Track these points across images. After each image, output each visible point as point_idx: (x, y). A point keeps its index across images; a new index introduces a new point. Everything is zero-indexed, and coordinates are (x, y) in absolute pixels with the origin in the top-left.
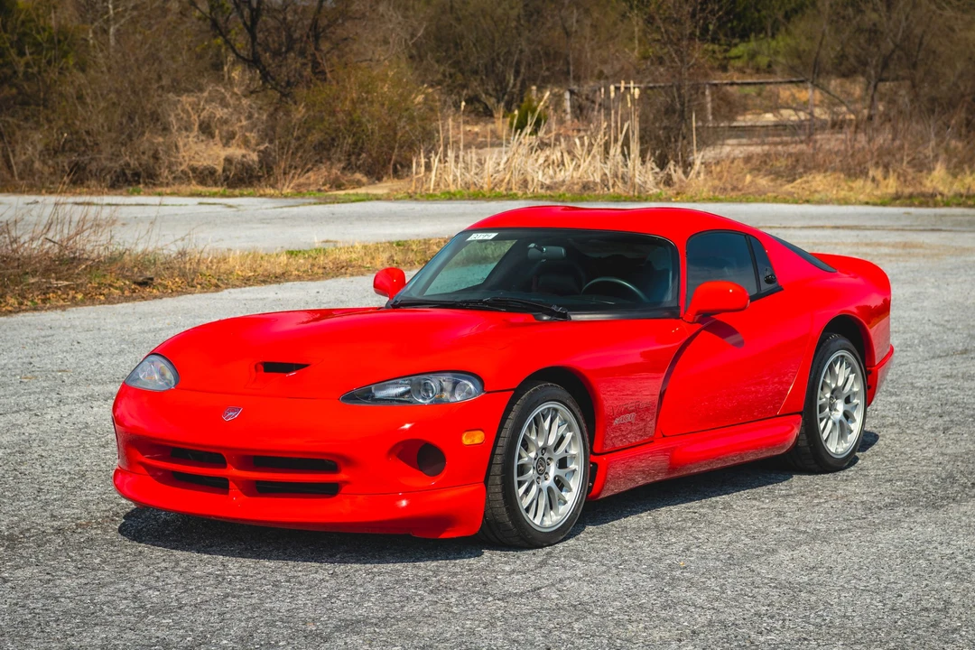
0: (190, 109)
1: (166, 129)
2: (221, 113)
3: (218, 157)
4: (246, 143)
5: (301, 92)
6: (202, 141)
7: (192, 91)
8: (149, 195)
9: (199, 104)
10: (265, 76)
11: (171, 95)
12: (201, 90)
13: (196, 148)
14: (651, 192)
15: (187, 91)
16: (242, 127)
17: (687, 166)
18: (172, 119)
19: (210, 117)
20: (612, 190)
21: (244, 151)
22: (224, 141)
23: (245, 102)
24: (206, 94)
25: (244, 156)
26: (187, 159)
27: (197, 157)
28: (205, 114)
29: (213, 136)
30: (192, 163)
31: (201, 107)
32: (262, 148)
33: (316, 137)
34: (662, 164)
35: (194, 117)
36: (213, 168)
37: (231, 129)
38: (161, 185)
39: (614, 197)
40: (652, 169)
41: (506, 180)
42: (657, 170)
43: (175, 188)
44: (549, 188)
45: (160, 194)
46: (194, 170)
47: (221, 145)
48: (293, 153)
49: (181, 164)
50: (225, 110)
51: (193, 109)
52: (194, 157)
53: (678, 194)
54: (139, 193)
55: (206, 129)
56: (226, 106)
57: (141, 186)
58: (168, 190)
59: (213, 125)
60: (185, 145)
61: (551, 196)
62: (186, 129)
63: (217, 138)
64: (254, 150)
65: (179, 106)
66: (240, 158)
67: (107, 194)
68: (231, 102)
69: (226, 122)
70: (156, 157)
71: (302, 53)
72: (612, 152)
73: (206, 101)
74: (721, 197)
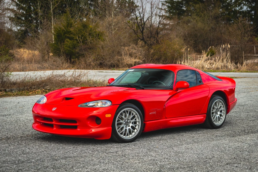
0: (127, 50)
1: (121, 55)
2: (134, 51)
3: (133, 61)
4: (140, 58)
5: (153, 47)
6: (130, 58)
7: (128, 46)
8: (117, 70)
9: (129, 49)
10: (145, 43)
11: (123, 47)
12: (130, 46)
13: (128, 59)
14: (232, 70)
15: (126, 46)
16: (139, 55)
17: (242, 64)
18: (123, 53)
19: (132, 52)
20: (223, 70)
21: (139, 60)
22: (135, 58)
23: (140, 49)
24: (131, 47)
25: (139, 61)
26: (126, 62)
27: (128, 61)
28: (130, 52)
29: (132, 57)
30: (127, 63)
31: (130, 50)
32: (143, 59)
33: (156, 57)
34: (236, 63)
35: (128, 52)
36: (132, 64)
37: (136, 55)
38: (120, 68)
39: (223, 71)
40: (234, 65)
41: (199, 67)
42: (235, 65)
43: (123, 69)
44: (208, 69)
45: (119, 70)
46: (127, 64)
47: (134, 59)
48: (150, 61)
49: (124, 63)
50: (135, 51)
51: (128, 50)
52: (127, 62)
53: (238, 70)
54: (114, 70)
55: (131, 55)
56: (135, 50)
57: (115, 68)
58: (121, 69)
59: (132, 54)
60: (125, 59)
61: (208, 71)
62: (126, 55)
63: (133, 57)
64: (141, 60)
65: (125, 50)
66: (138, 62)
67: (107, 70)
68: (137, 49)
69: (135, 53)
70: (119, 61)
71: (154, 37)
72: (224, 61)
73: (131, 49)
74: (249, 71)
